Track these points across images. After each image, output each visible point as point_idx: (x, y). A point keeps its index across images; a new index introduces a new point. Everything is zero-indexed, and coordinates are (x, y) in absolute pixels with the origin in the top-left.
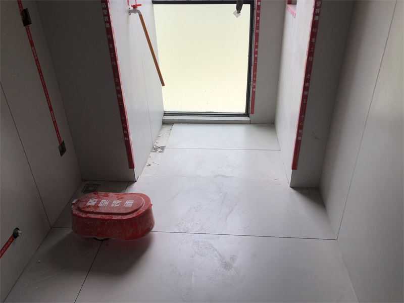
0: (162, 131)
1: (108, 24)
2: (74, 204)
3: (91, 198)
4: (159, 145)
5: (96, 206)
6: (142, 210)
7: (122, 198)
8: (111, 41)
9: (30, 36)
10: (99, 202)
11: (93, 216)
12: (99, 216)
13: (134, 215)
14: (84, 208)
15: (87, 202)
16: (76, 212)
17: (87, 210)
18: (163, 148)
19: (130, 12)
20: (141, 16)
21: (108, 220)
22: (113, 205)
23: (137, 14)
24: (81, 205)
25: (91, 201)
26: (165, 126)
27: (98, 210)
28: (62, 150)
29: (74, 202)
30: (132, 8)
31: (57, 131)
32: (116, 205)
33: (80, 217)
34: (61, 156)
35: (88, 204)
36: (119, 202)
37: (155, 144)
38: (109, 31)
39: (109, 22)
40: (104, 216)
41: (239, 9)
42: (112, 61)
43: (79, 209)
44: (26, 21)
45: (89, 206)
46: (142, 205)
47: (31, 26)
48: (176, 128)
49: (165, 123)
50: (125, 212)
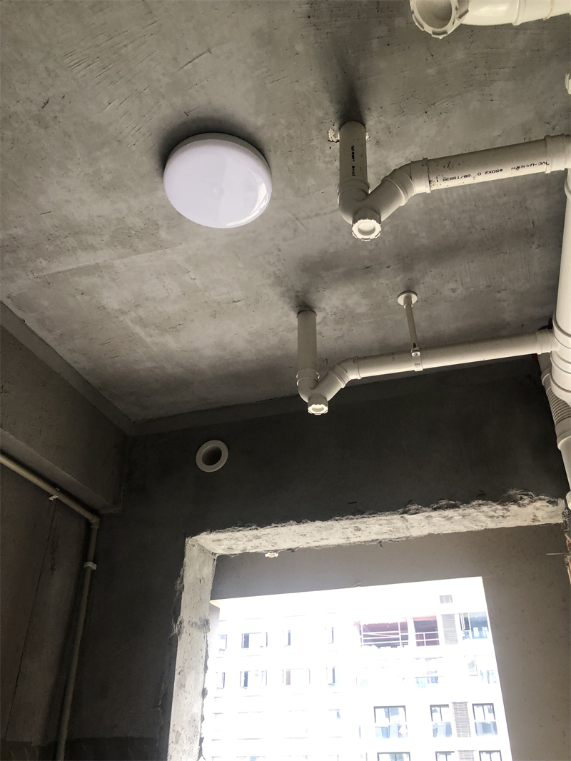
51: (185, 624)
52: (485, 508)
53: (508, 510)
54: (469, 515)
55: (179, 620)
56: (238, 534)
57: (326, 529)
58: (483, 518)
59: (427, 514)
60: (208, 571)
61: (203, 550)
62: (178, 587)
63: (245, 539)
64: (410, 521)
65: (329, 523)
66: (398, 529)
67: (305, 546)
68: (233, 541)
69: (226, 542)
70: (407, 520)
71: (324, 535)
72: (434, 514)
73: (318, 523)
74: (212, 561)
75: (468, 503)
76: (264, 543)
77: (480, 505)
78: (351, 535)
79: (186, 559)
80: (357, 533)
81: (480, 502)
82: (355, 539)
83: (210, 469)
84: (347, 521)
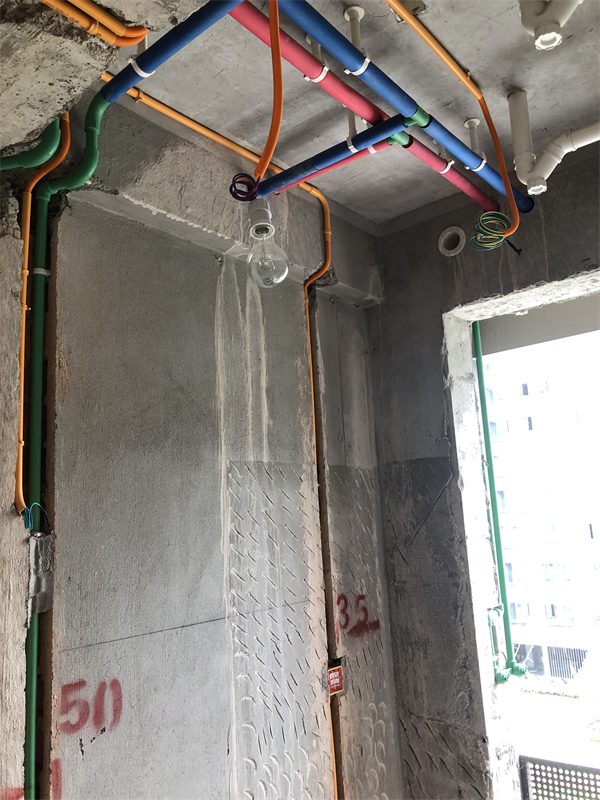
51: (454, 379)
55: (449, 376)
56: (486, 304)
57: (565, 286)
60: (467, 336)
61: (458, 320)
62: (443, 352)
63: (493, 306)
65: (566, 281)
67: (548, 302)
68: (483, 310)
69: (477, 311)
71: (564, 291)
73: (556, 283)
74: (468, 328)
76: (511, 306)
78: (590, 287)
79: (445, 331)
80: (595, 284)
82: (593, 290)
83: (452, 253)
84: (584, 277)
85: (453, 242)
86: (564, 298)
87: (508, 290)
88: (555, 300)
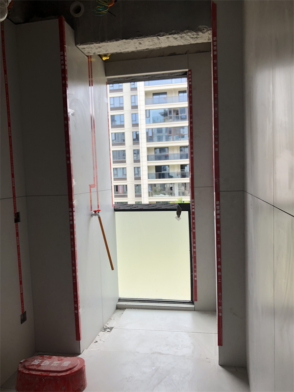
0: (115, 315)
1: (72, 222)
2: (21, 363)
3: (37, 359)
4: (108, 326)
5: (39, 365)
6: (76, 369)
7: (62, 360)
8: (73, 233)
9: (17, 230)
10: (41, 362)
11: (34, 373)
12: (39, 373)
13: (68, 373)
14: (28, 366)
15: (32, 361)
16: (21, 369)
17: (30, 367)
18: (111, 329)
19: (92, 215)
20: (99, 218)
21: (46, 376)
22: (52, 365)
23: (97, 217)
24: (27, 364)
25: (36, 361)
26: (118, 310)
27: (39, 368)
28: (23, 319)
29: (22, 361)
30: (94, 213)
31: (22, 302)
32: (55, 365)
33: (23, 373)
34: (22, 323)
35: (33, 363)
36: (58, 362)
37: (106, 325)
38: (72, 227)
39: (73, 220)
40: (43, 373)
41: (179, 214)
42: (71, 247)
43: (25, 367)
44: (17, 220)
45: (33, 365)
46: (77, 365)
47: (19, 223)
48: (127, 312)
49: (118, 308)
50: (61, 370)
52: (189, 34)
53: (198, 35)
54: (183, 37)
56: (92, 46)
57: (128, 43)
58: (189, 38)
59: (167, 36)
63: (95, 48)
64: (161, 40)
65: (128, 40)
66: (156, 44)
67: (119, 52)
68: (90, 49)
70: (159, 39)
71: (127, 46)
72: (169, 36)
73: (124, 40)
75: (183, 31)
76: (103, 50)
77: (187, 32)
78: (137, 46)
80: (140, 45)
81: (187, 31)
82: (139, 49)
83: (77, 16)
84: (136, 40)
85: (78, 10)
86: (126, 50)
87: (103, 40)
88: (123, 51)
